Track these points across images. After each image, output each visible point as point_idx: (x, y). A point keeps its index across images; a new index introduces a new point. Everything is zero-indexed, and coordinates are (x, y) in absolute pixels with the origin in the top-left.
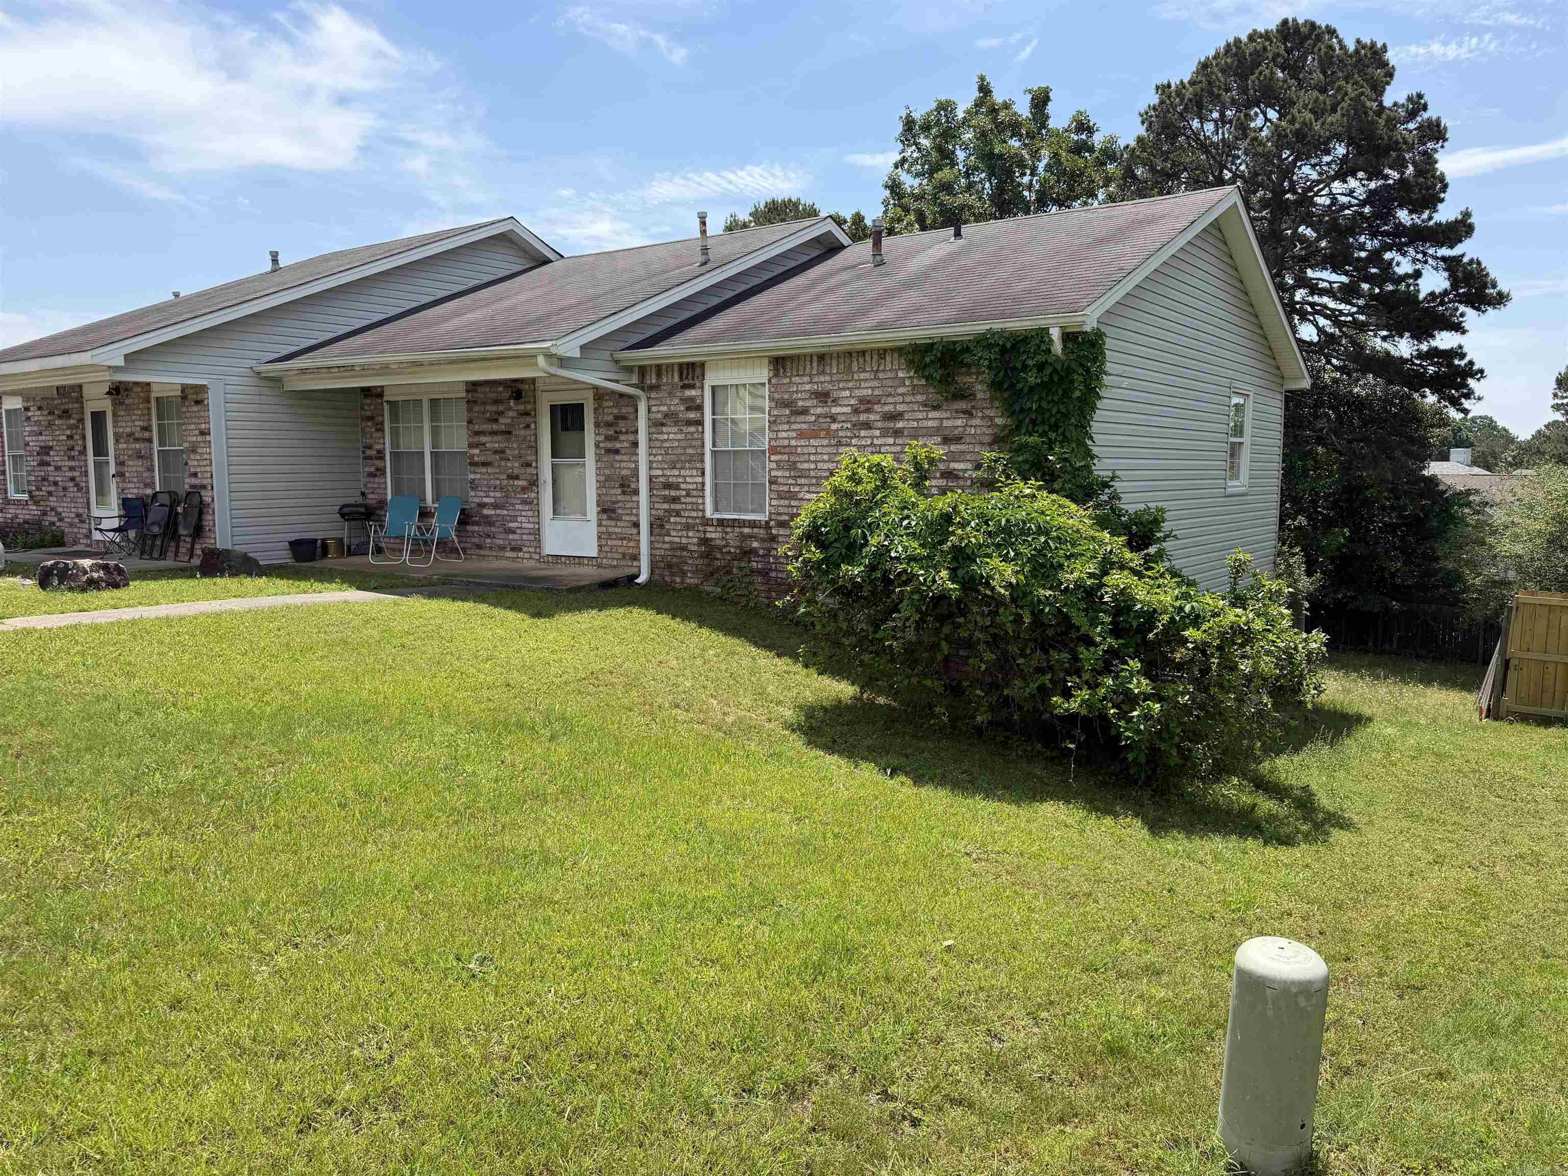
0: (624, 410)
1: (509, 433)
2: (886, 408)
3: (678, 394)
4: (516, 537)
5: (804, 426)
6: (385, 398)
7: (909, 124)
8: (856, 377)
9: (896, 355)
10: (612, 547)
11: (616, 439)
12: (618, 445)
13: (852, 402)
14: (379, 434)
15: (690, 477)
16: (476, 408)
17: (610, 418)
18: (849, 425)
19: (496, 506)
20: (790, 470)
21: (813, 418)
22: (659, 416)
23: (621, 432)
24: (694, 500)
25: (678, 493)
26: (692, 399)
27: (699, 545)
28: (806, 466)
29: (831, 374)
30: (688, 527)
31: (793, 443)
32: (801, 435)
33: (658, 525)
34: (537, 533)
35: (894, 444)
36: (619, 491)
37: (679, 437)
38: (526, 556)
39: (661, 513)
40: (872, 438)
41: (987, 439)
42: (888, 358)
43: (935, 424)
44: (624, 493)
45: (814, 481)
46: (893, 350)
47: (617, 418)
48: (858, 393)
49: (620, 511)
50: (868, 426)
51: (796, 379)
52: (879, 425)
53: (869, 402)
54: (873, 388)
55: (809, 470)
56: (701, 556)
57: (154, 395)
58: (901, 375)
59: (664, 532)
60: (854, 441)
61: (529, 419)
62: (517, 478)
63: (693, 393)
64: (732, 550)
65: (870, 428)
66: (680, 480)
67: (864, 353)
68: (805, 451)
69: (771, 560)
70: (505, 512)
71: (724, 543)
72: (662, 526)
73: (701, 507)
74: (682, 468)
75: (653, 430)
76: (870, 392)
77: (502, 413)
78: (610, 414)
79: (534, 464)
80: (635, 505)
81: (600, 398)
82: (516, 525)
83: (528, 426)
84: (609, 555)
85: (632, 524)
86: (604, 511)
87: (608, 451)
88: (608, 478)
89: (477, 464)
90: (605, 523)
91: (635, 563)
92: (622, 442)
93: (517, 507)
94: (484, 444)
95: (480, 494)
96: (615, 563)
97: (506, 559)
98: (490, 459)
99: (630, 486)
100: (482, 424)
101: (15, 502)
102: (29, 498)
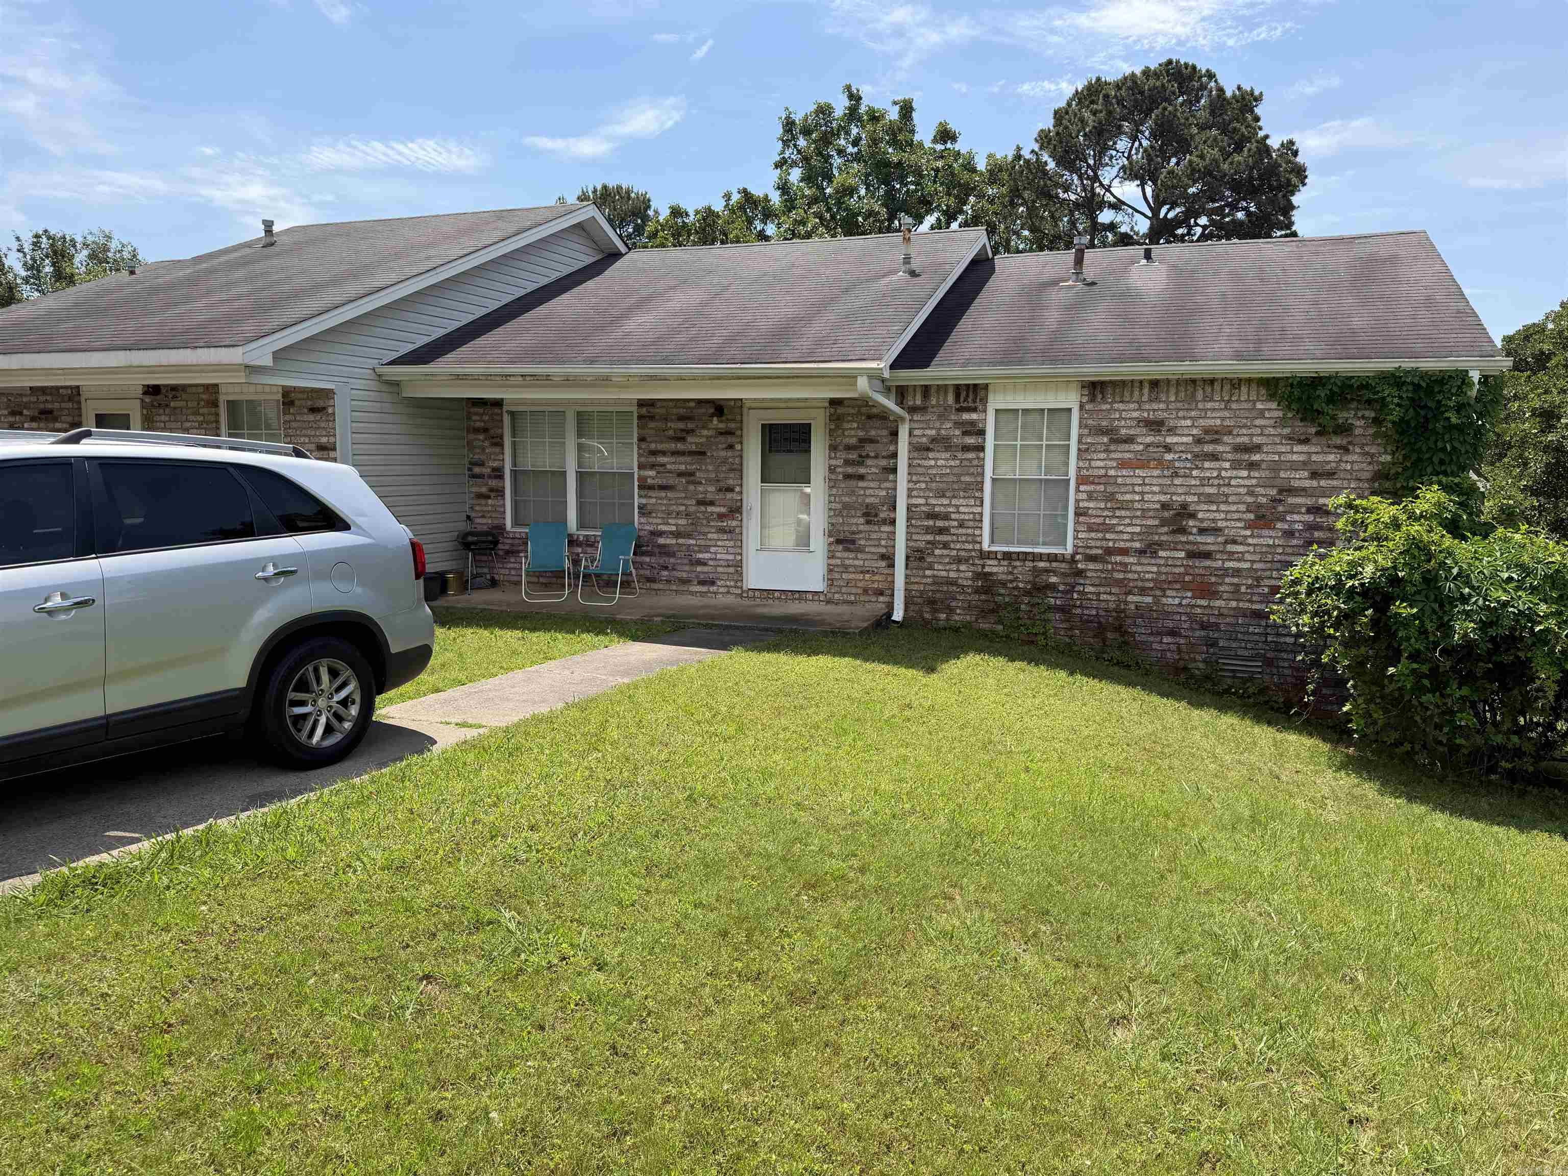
0: (873, 433)
1: (703, 453)
2: (1239, 440)
3: (953, 417)
4: (706, 569)
5: (1127, 455)
6: (505, 408)
7: (789, 125)
8: (1200, 406)
9: (1254, 386)
10: (848, 582)
11: (860, 463)
12: (862, 471)
13: (1195, 432)
14: (497, 450)
15: (964, 507)
16: (652, 425)
17: (853, 441)
18: (1189, 456)
19: (677, 535)
20: (1107, 501)
21: (1141, 447)
22: (924, 440)
23: (868, 456)
24: (970, 531)
25: (947, 524)
26: (973, 423)
27: (972, 579)
28: (1128, 497)
29: (1167, 402)
30: (959, 560)
31: (1112, 472)
32: (1123, 464)
33: (916, 557)
34: (738, 566)
35: (1249, 477)
36: (862, 520)
37: (952, 463)
38: (722, 590)
39: (922, 545)
40: (1220, 469)
41: (1367, 475)
42: (1244, 389)
43: (1302, 458)
44: (868, 522)
45: (1139, 513)
46: (1249, 381)
47: (862, 441)
48: (1202, 422)
49: (862, 542)
50: (1214, 457)
51: (1121, 406)
52: (1229, 456)
53: (1216, 432)
54: (1223, 419)
55: (1132, 501)
56: (977, 591)
57: (222, 399)
58: (1259, 406)
60: (1195, 473)
61: (730, 439)
62: (712, 503)
63: (974, 416)
64: (1021, 585)
65: (1217, 459)
66: (951, 510)
67: (1212, 382)
68: (1128, 481)
69: (1075, 596)
70: (692, 542)
71: (1010, 577)
72: (921, 559)
73: (978, 539)
74: (954, 497)
75: (916, 455)
76: (1218, 422)
77: (693, 431)
78: (852, 436)
79: (737, 489)
80: (884, 536)
81: (838, 419)
82: (707, 556)
83: (731, 447)
84: (844, 590)
85: (883, 557)
86: (839, 542)
87: (848, 477)
88: (846, 506)
89: (651, 488)
90: (838, 554)
91: (881, 599)
92: (872, 468)
93: (710, 536)
94: (663, 465)
95: (655, 521)
96: (853, 598)
97: (692, 593)
98: (671, 482)
99: (882, 515)
100: (662, 442)
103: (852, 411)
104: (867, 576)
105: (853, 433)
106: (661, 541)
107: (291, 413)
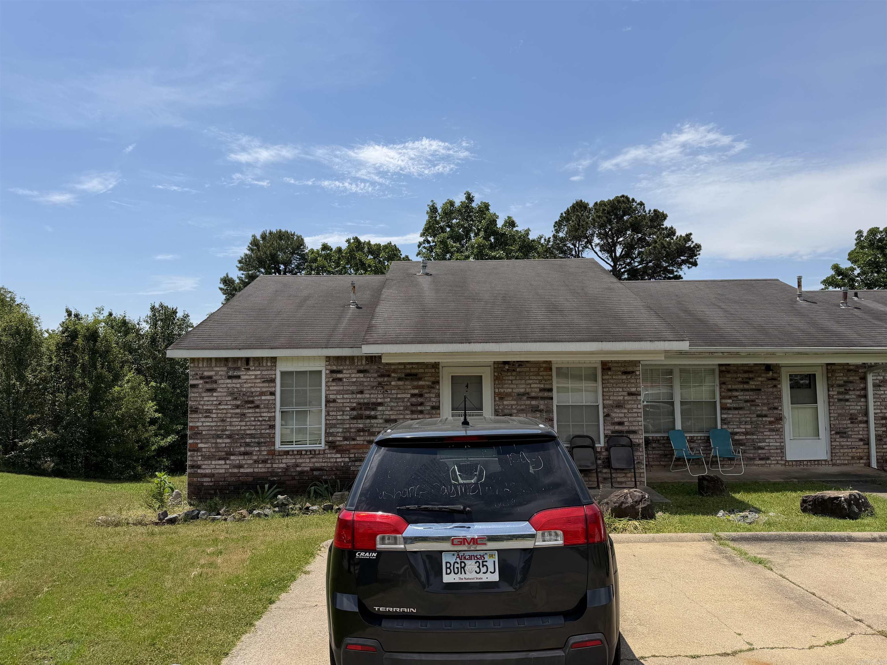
0: (851, 378)
1: (760, 390)
4: (764, 451)
10: (844, 453)
11: (846, 393)
12: (847, 397)
16: (729, 375)
17: (841, 382)
19: (746, 434)
22: (878, 381)
23: (850, 390)
34: (782, 449)
36: (849, 422)
38: (773, 462)
44: (852, 423)
47: (846, 382)
49: (850, 433)
57: (556, 368)
59: (883, 443)
61: (775, 382)
62: (766, 416)
70: (755, 437)
72: (883, 440)
75: (876, 389)
77: (753, 378)
78: (841, 380)
79: (780, 408)
80: (861, 429)
81: (833, 372)
82: (763, 444)
83: (775, 386)
84: (842, 458)
85: (861, 440)
86: (837, 433)
87: (840, 400)
88: (840, 415)
89: (729, 409)
90: (837, 440)
91: (862, 461)
92: (852, 396)
93: (765, 433)
94: (736, 397)
95: (732, 427)
96: (847, 462)
97: (756, 465)
98: (741, 405)
99: (859, 419)
100: (735, 385)
101: (295, 453)
102: (327, 447)
103: (840, 368)
104: (854, 450)
105: (841, 378)
106: (736, 437)
107: (608, 375)
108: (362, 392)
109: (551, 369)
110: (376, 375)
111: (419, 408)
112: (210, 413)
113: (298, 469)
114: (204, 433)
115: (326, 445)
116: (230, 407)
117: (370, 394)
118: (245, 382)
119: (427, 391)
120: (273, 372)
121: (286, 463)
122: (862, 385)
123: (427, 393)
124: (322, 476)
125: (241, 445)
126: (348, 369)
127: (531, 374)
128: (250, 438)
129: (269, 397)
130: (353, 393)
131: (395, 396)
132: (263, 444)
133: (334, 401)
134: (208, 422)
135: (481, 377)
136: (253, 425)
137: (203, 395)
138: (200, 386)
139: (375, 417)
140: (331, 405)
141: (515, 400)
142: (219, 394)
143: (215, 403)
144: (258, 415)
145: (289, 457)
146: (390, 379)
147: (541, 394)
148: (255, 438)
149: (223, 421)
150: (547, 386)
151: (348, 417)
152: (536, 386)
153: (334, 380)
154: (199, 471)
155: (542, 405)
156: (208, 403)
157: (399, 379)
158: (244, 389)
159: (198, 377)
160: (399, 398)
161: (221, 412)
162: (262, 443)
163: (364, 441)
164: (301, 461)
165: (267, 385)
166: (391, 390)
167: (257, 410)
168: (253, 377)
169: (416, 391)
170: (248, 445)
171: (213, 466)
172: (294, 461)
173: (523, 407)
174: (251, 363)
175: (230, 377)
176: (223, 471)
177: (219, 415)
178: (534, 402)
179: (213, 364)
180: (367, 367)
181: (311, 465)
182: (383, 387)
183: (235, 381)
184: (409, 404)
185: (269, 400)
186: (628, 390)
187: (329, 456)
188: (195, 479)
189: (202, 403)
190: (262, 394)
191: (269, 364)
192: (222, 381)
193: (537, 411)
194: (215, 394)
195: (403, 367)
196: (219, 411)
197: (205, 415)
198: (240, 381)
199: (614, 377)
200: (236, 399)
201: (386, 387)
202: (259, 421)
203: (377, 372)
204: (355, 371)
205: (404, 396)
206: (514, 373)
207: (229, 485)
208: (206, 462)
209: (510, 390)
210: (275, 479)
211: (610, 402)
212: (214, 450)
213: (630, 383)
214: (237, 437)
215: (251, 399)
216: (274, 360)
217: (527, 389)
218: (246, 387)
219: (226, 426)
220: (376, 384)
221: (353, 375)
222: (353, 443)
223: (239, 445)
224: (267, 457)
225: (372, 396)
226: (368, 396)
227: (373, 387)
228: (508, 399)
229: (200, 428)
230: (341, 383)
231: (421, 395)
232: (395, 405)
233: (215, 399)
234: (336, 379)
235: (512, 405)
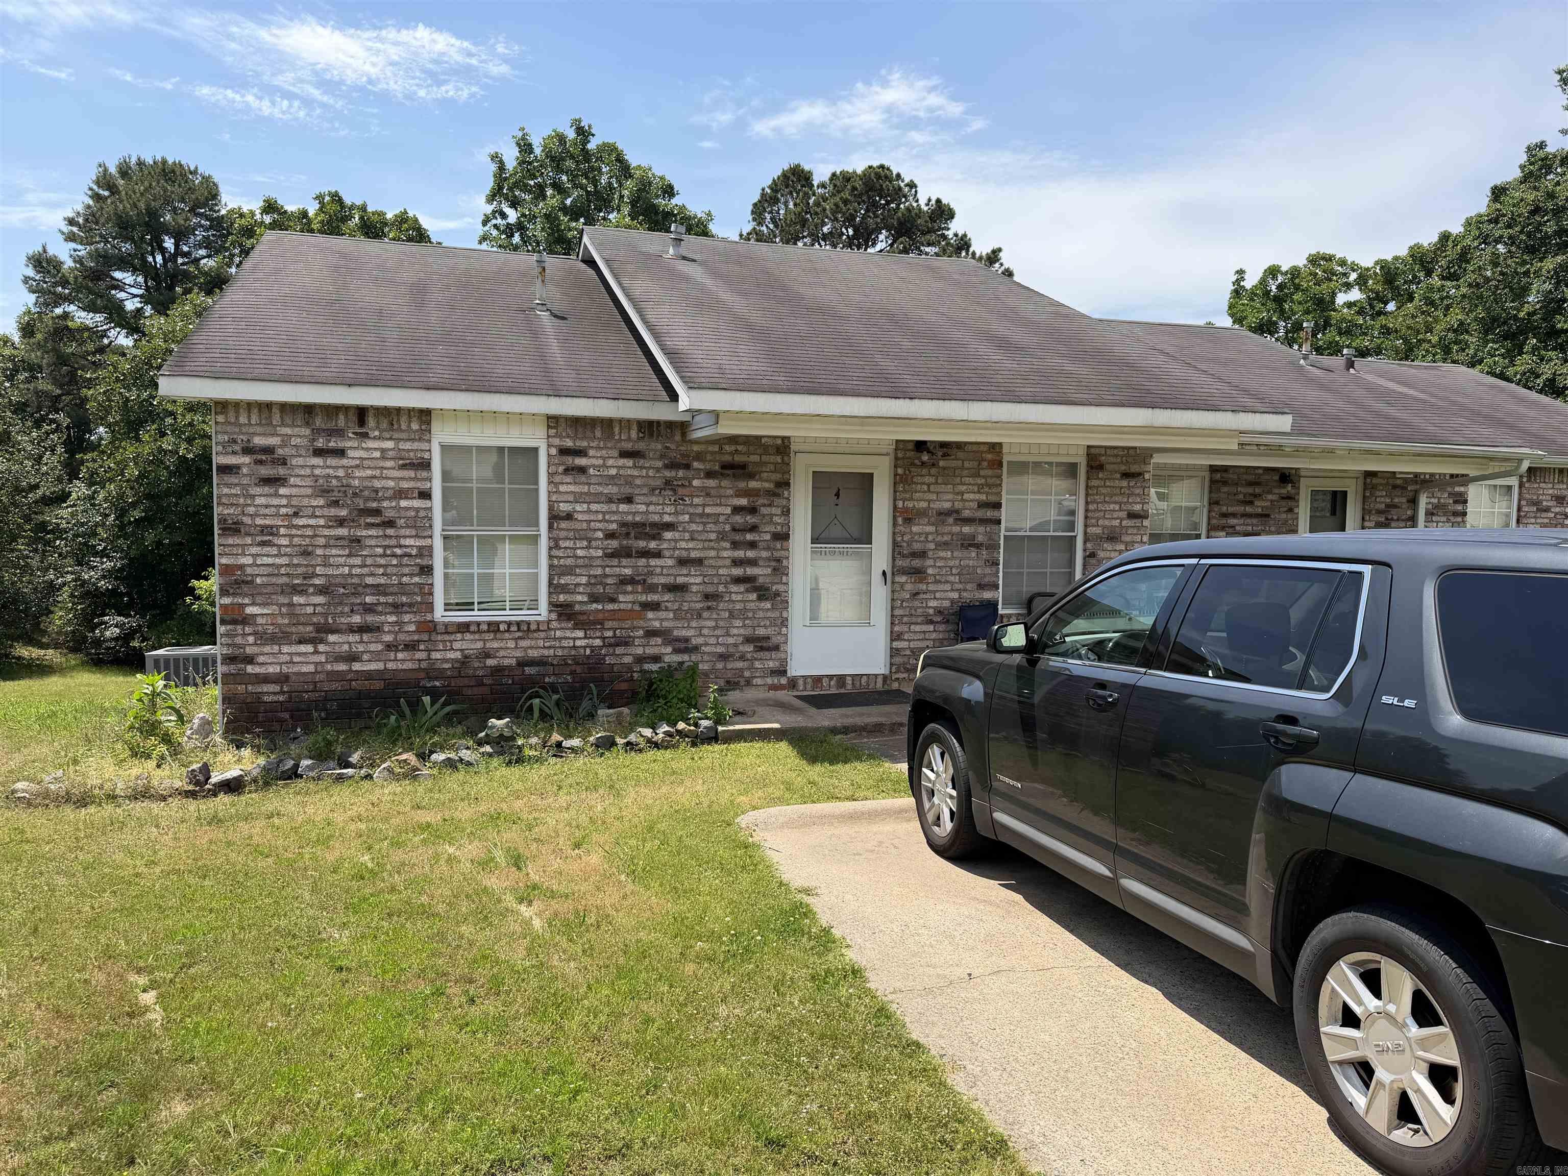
0: (1396, 500)
1: (1267, 516)
5: (1547, 520)
16: (1224, 489)
17: (1383, 506)
21: (1554, 514)
23: (1392, 519)
26: (1461, 494)
47: (1388, 506)
51: (1544, 486)
57: (1006, 459)
61: (1291, 503)
77: (1260, 495)
78: (1380, 503)
81: (1372, 488)
83: (1290, 510)
94: (1233, 527)
100: (1232, 505)
101: (484, 627)
102: (554, 616)
103: (1383, 480)
105: (1381, 500)
107: (1098, 478)
108: (629, 500)
109: (1000, 464)
110: (659, 464)
111: (749, 537)
112: (272, 534)
113: (490, 662)
114: (258, 580)
115: (550, 611)
116: (322, 522)
117: (648, 505)
118: (357, 466)
119: (766, 502)
120: (424, 446)
121: (462, 650)
122: (1409, 513)
123: (764, 505)
124: (544, 676)
125: (352, 611)
126: (598, 448)
127: (965, 472)
128: (373, 594)
129: (417, 503)
130: (610, 501)
131: (699, 510)
132: (405, 608)
133: (569, 517)
134: (268, 556)
135: (871, 475)
136: (380, 566)
137: (252, 492)
138: (245, 470)
139: (658, 554)
140: (563, 525)
141: (933, 524)
142: (294, 491)
143: (283, 511)
144: (393, 542)
145: (468, 636)
146: (690, 474)
147: (980, 514)
148: (385, 594)
149: (306, 553)
150: (992, 498)
151: (600, 553)
152: (972, 496)
153: (567, 471)
154: (250, 669)
155: (980, 533)
156: (267, 511)
157: (709, 475)
158: (356, 482)
159: (237, 448)
160: (708, 515)
161: (299, 533)
162: (403, 605)
163: (634, 603)
164: (495, 645)
165: (412, 474)
166: (692, 496)
167: (390, 532)
168: (377, 454)
169: (743, 502)
170: (369, 609)
171: (287, 658)
172: (479, 645)
173: (946, 538)
174: (371, 422)
175: (318, 452)
176: (311, 668)
177: (296, 539)
178: (966, 529)
179: (276, 418)
180: (641, 446)
181: (519, 654)
182: (674, 490)
183: (331, 461)
184: (728, 528)
185: (417, 510)
186: (1130, 507)
187: (558, 634)
188: (241, 688)
189: (251, 510)
190: (401, 494)
191: (415, 426)
192: (300, 461)
193: (970, 545)
194: (282, 491)
195: (716, 448)
196: (294, 532)
197: (259, 539)
198: (344, 462)
199: (1108, 484)
200: (336, 503)
201: (681, 491)
202: (394, 555)
203: (662, 457)
204: (616, 453)
205: (719, 510)
206: (933, 471)
207: (326, 699)
208: (267, 649)
209: (924, 505)
210: (437, 684)
211: (1098, 531)
212: (286, 621)
213: (1133, 494)
214: (342, 590)
215: (375, 505)
216: (425, 415)
217: (956, 503)
218: (359, 478)
219: (314, 566)
220: (659, 483)
221: (610, 462)
222: (610, 607)
223: (347, 609)
224: (416, 638)
225: (652, 508)
226: (643, 508)
227: (654, 490)
228: (921, 522)
229: (249, 570)
230: (583, 479)
231: (753, 510)
232: (700, 528)
233: (284, 502)
234: (573, 469)
235: (927, 534)
